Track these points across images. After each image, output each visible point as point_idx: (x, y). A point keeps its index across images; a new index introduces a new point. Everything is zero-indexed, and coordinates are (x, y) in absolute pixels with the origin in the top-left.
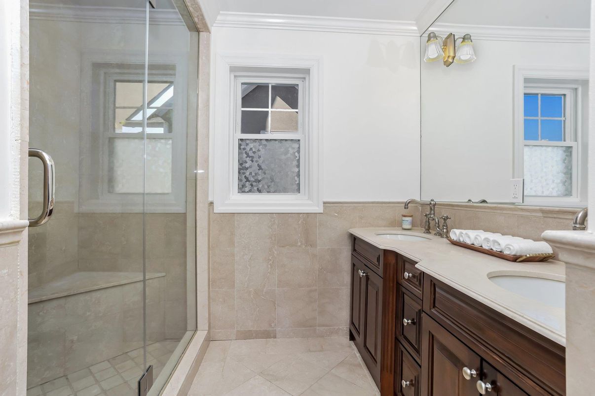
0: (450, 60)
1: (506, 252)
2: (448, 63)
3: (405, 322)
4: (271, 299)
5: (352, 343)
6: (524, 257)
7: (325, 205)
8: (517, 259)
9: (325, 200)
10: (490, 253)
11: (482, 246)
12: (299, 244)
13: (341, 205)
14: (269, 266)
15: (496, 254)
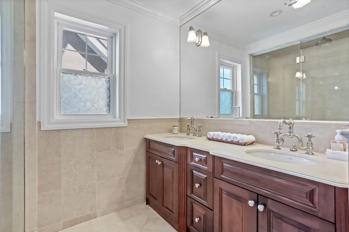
0: (199, 43)
1: (241, 142)
2: (198, 45)
3: (197, 185)
4: (92, 191)
5: (148, 206)
6: (249, 143)
7: (129, 121)
8: (245, 144)
9: (129, 118)
10: (232, 143)
11: (227, 140)
12: (112, 148)
13: (138, 121)
14: (90, 167)
15: (235, 143)
